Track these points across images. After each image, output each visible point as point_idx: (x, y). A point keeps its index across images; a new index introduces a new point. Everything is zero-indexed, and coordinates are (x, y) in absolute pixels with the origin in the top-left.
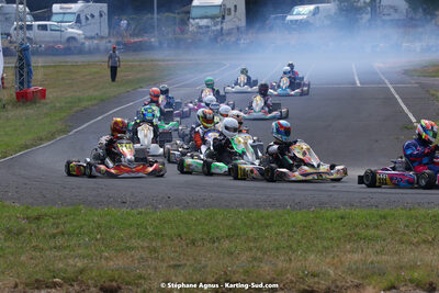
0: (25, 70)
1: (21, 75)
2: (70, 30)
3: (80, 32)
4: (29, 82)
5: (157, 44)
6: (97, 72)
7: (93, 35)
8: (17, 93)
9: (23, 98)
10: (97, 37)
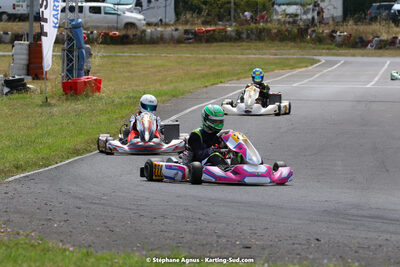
0: (75, 53)
1: (70, 60)
2: (128, 14)
3: (140, 17)
4: (80, 69)
5: (234, 34)
7: (156, 20)
8: (63, 83)
9: (71, 89)
10: (161, 24)
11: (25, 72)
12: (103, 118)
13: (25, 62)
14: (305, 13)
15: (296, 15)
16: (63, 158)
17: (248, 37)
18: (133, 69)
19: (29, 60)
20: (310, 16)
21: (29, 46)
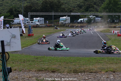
3: (39, 23)
8: (28, 35)
10: (42, 24)
20: (65, 23)
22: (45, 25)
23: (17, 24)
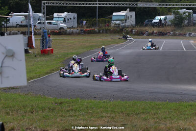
0: (45, 41)
1: (43, 43)
2: (61, 24)
3: (65, 25)
4: (46, 46)
5: (98, 31)
6: (73, 43)
7: (71, 26)
8: (41, 51)
9: (44, 52)
10: (72, 27)
11: (27, 46)
12: (55, 62)
13: (27, 43)
14: (122, 24)
15: (119, 24)
16: (43, 75)
17: (103, 32)
18: (63, 44)
19: (28, 42)
20: (124, 25)
21: (28, 37)
22: (79, 29)
23: (16, 27)
